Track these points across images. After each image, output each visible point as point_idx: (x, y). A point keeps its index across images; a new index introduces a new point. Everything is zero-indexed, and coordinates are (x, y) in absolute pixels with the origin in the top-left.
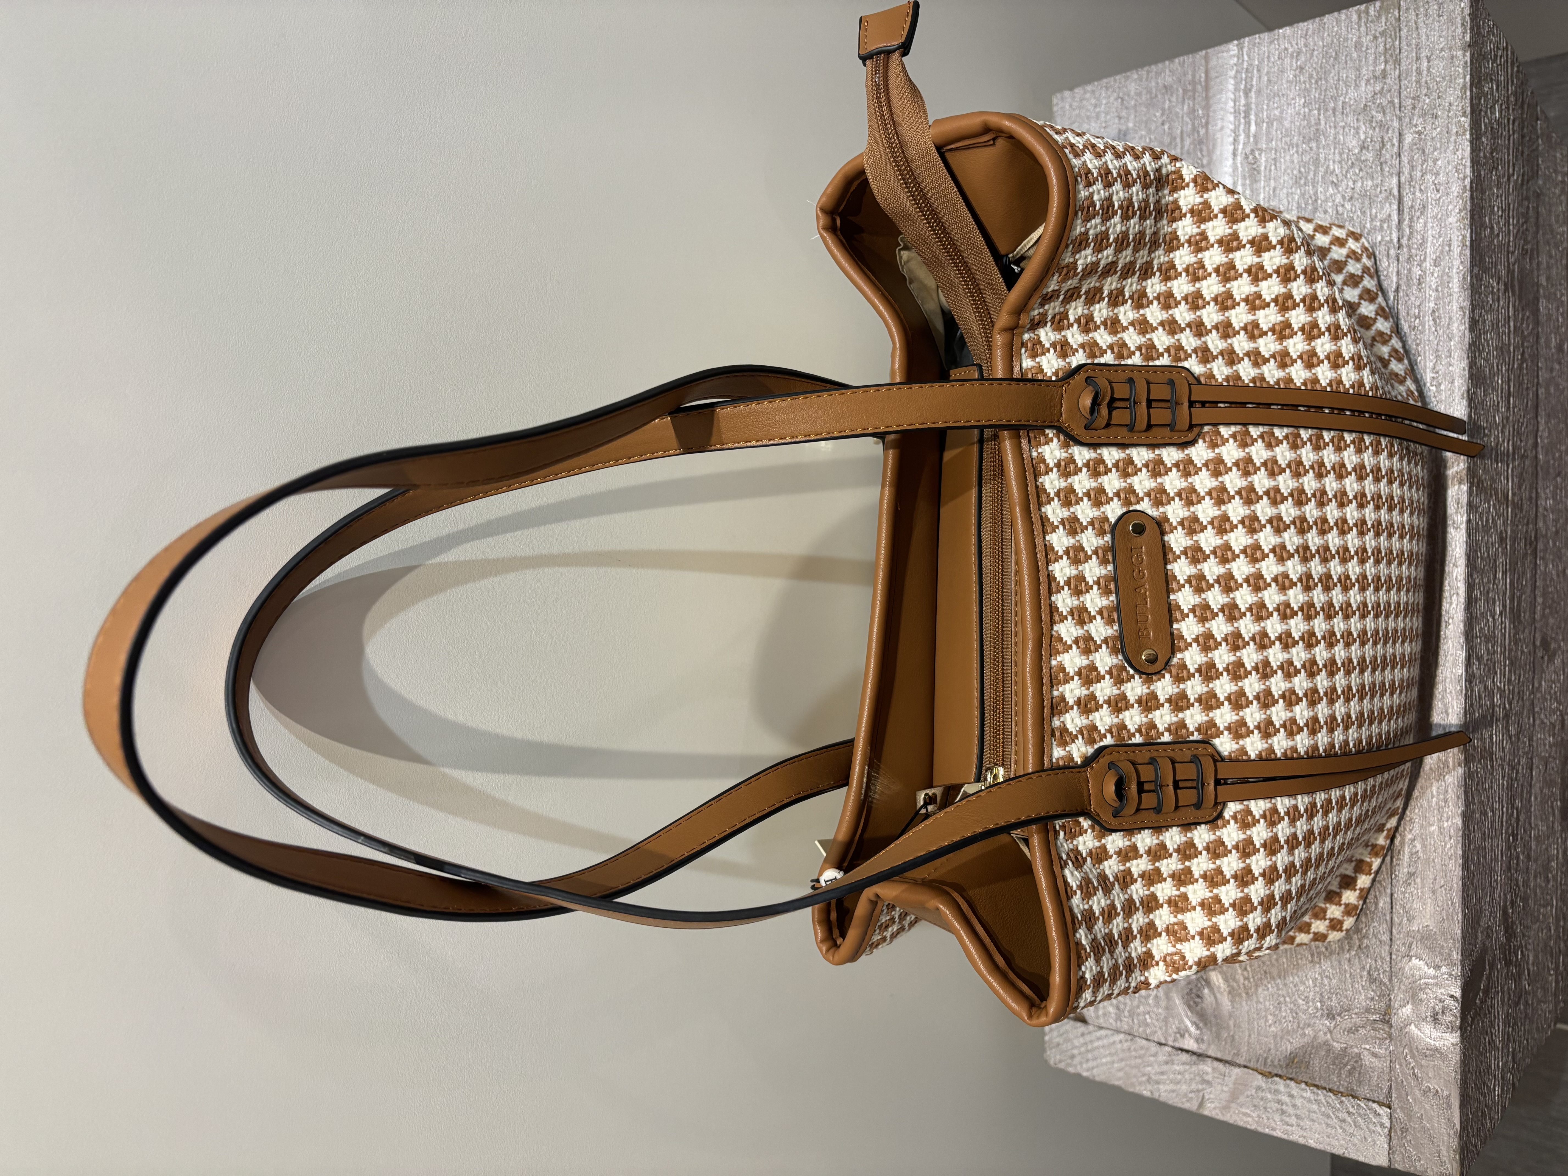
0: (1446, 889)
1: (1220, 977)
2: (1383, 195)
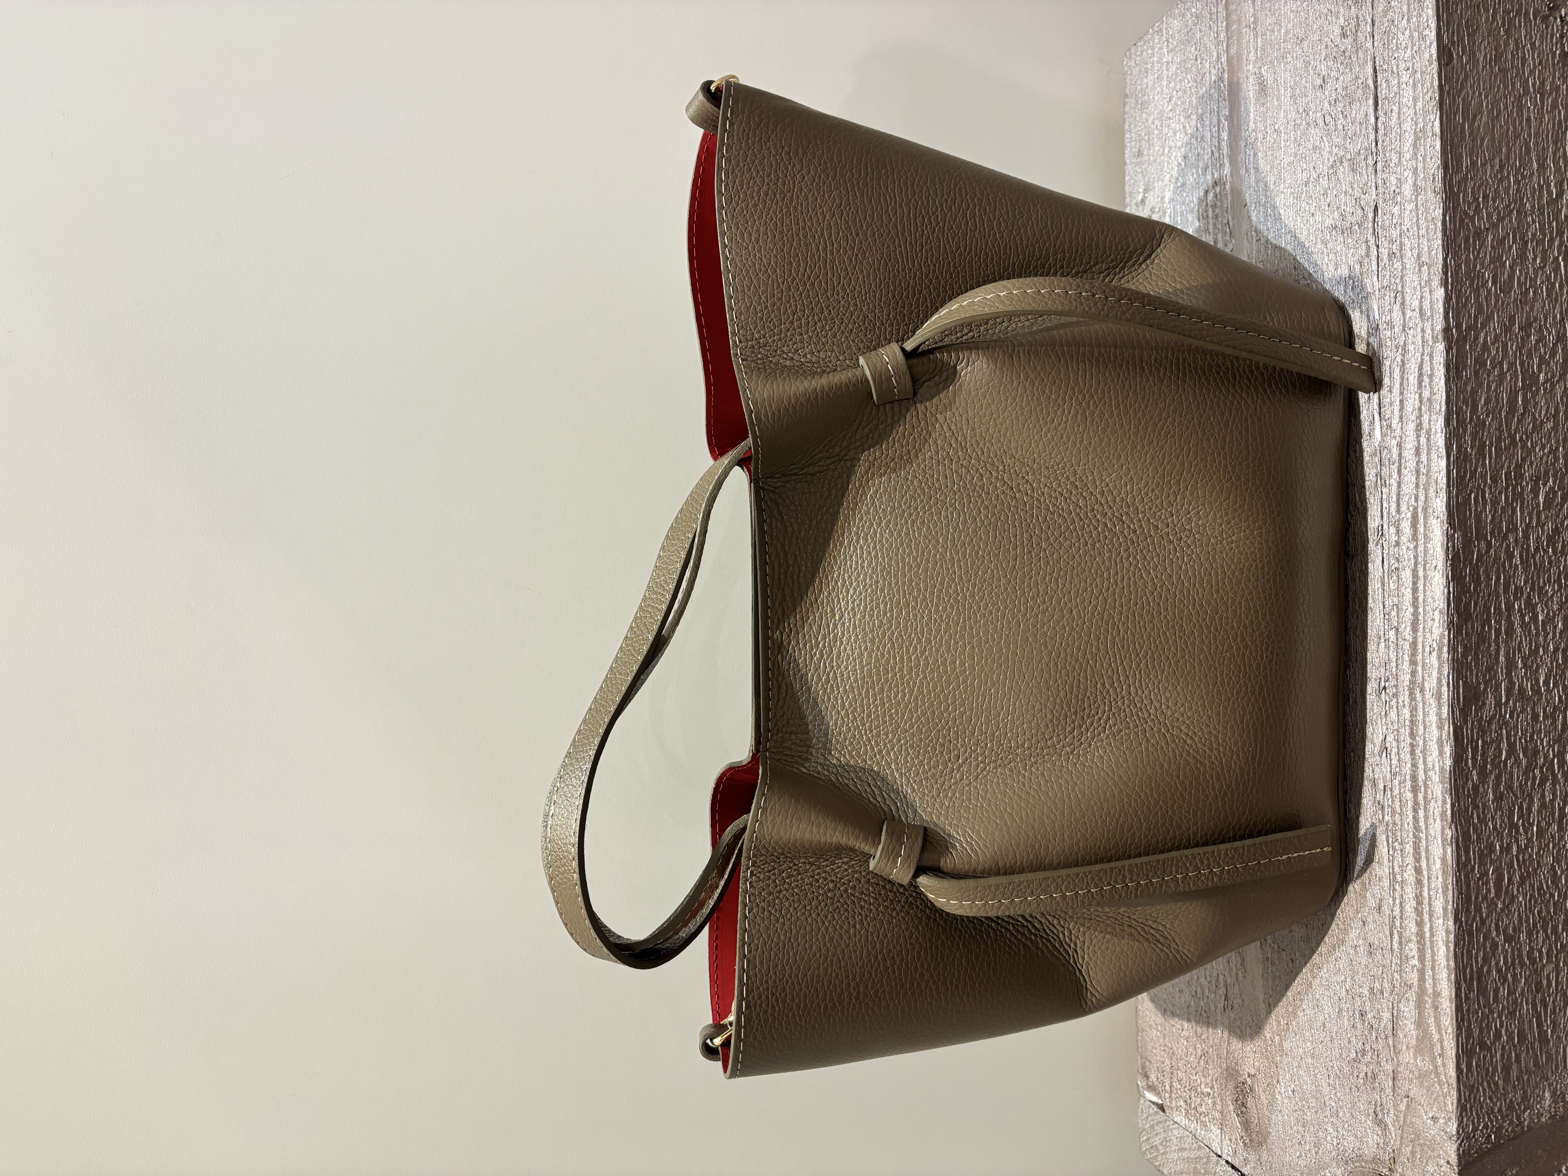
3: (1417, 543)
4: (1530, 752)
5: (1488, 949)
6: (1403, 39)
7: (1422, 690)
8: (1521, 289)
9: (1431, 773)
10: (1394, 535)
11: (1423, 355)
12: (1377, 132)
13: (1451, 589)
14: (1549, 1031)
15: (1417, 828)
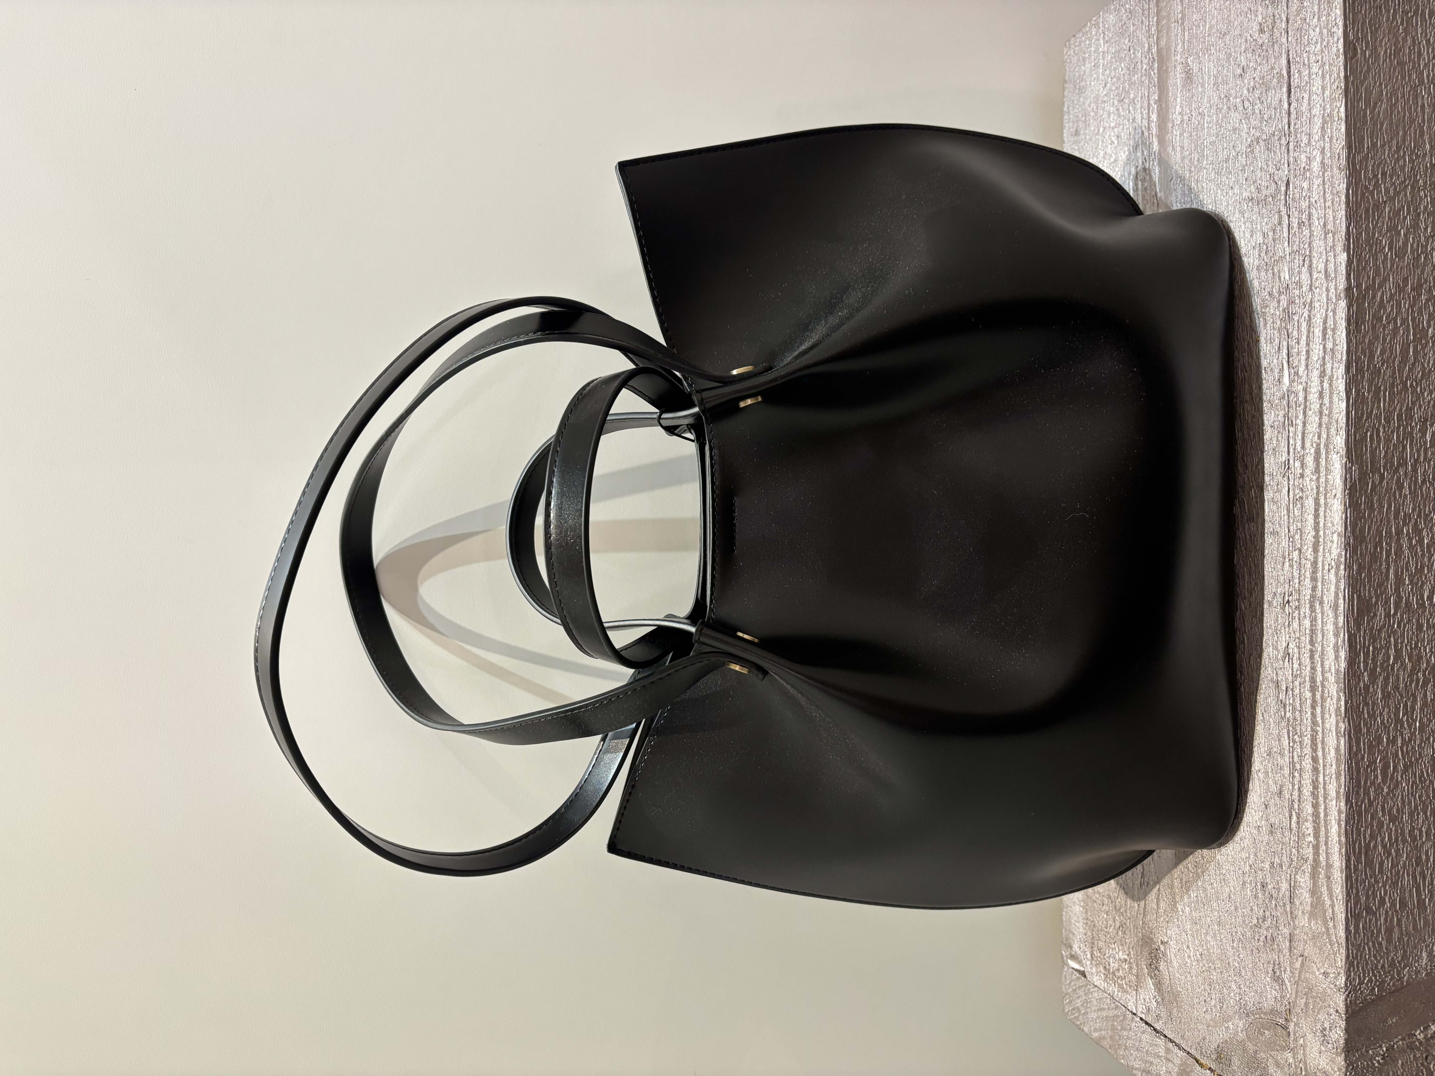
3: (1319, 476)
4: (1415, 658)
5: (1375, 828)
6: (1314, 35)
7: (1321, 603)
8: (1414, 255)
9: (1328, 675)
10: (1299, 468)
11: (1327, 311)
12: (1289, 116)
13: (1348, 515)
14: (1427, 900)
15: (1314, 723)
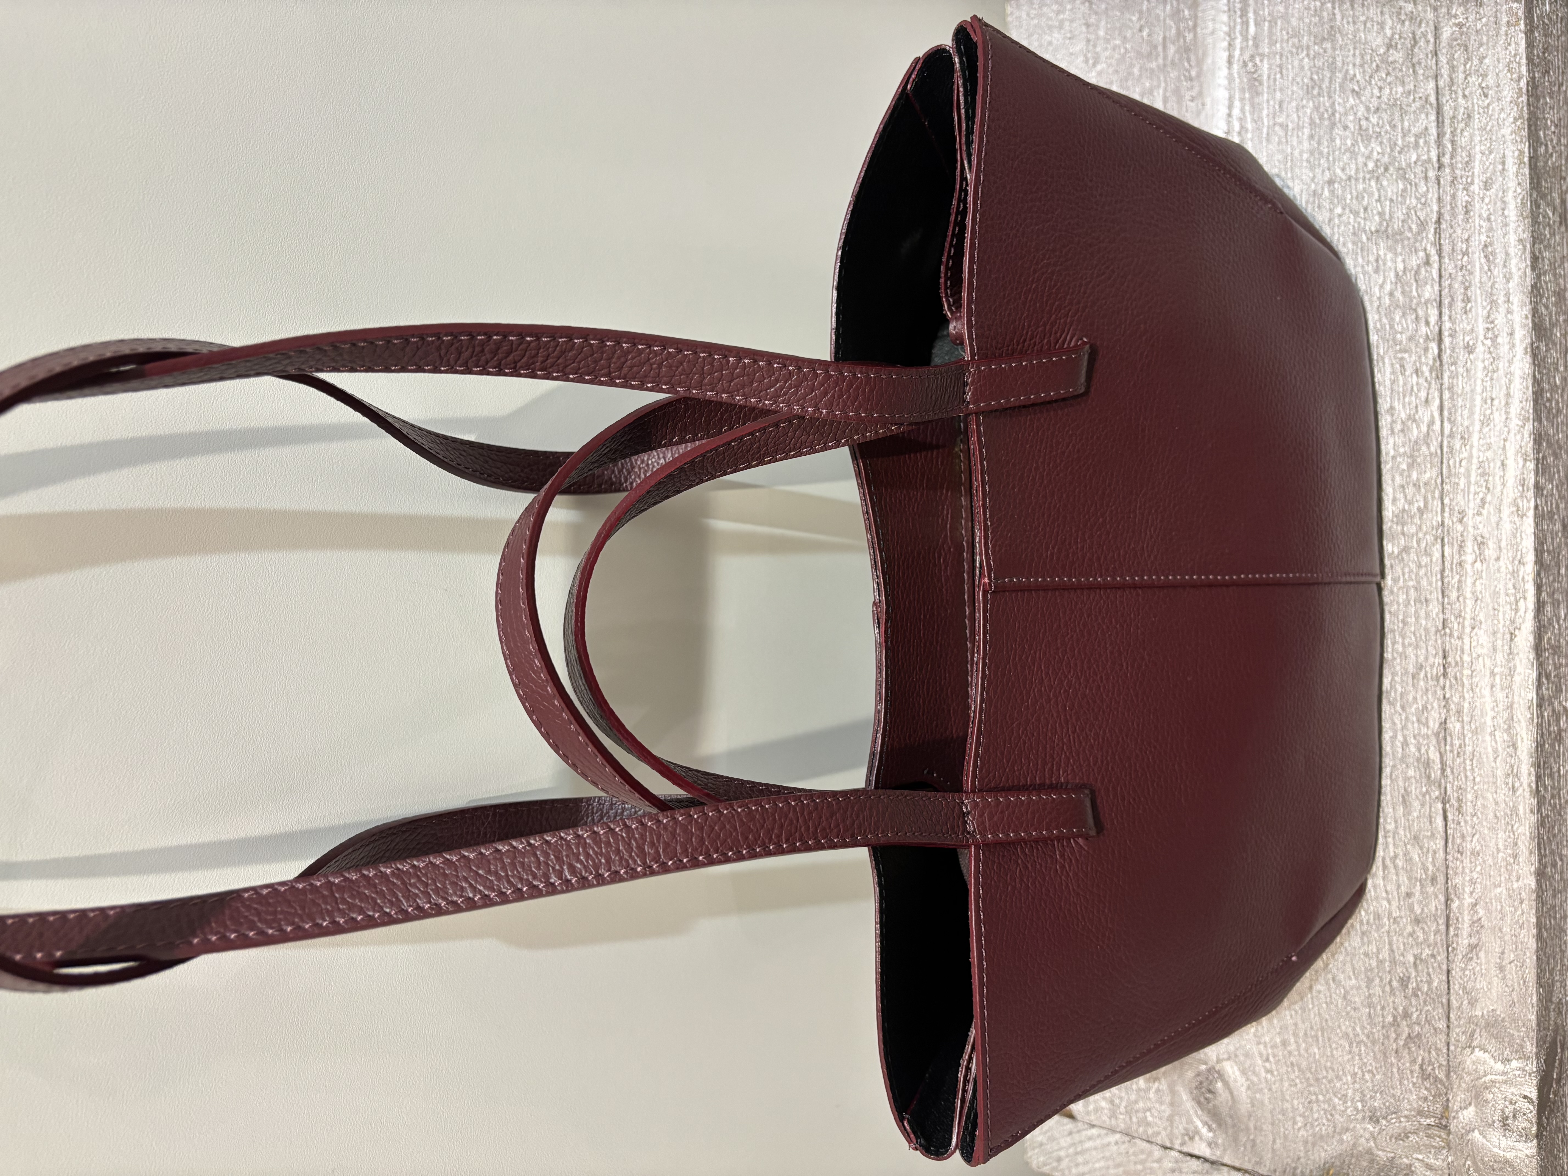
0: (1516, 966)
1: (1236, 1068)
2: (1418, 104)
